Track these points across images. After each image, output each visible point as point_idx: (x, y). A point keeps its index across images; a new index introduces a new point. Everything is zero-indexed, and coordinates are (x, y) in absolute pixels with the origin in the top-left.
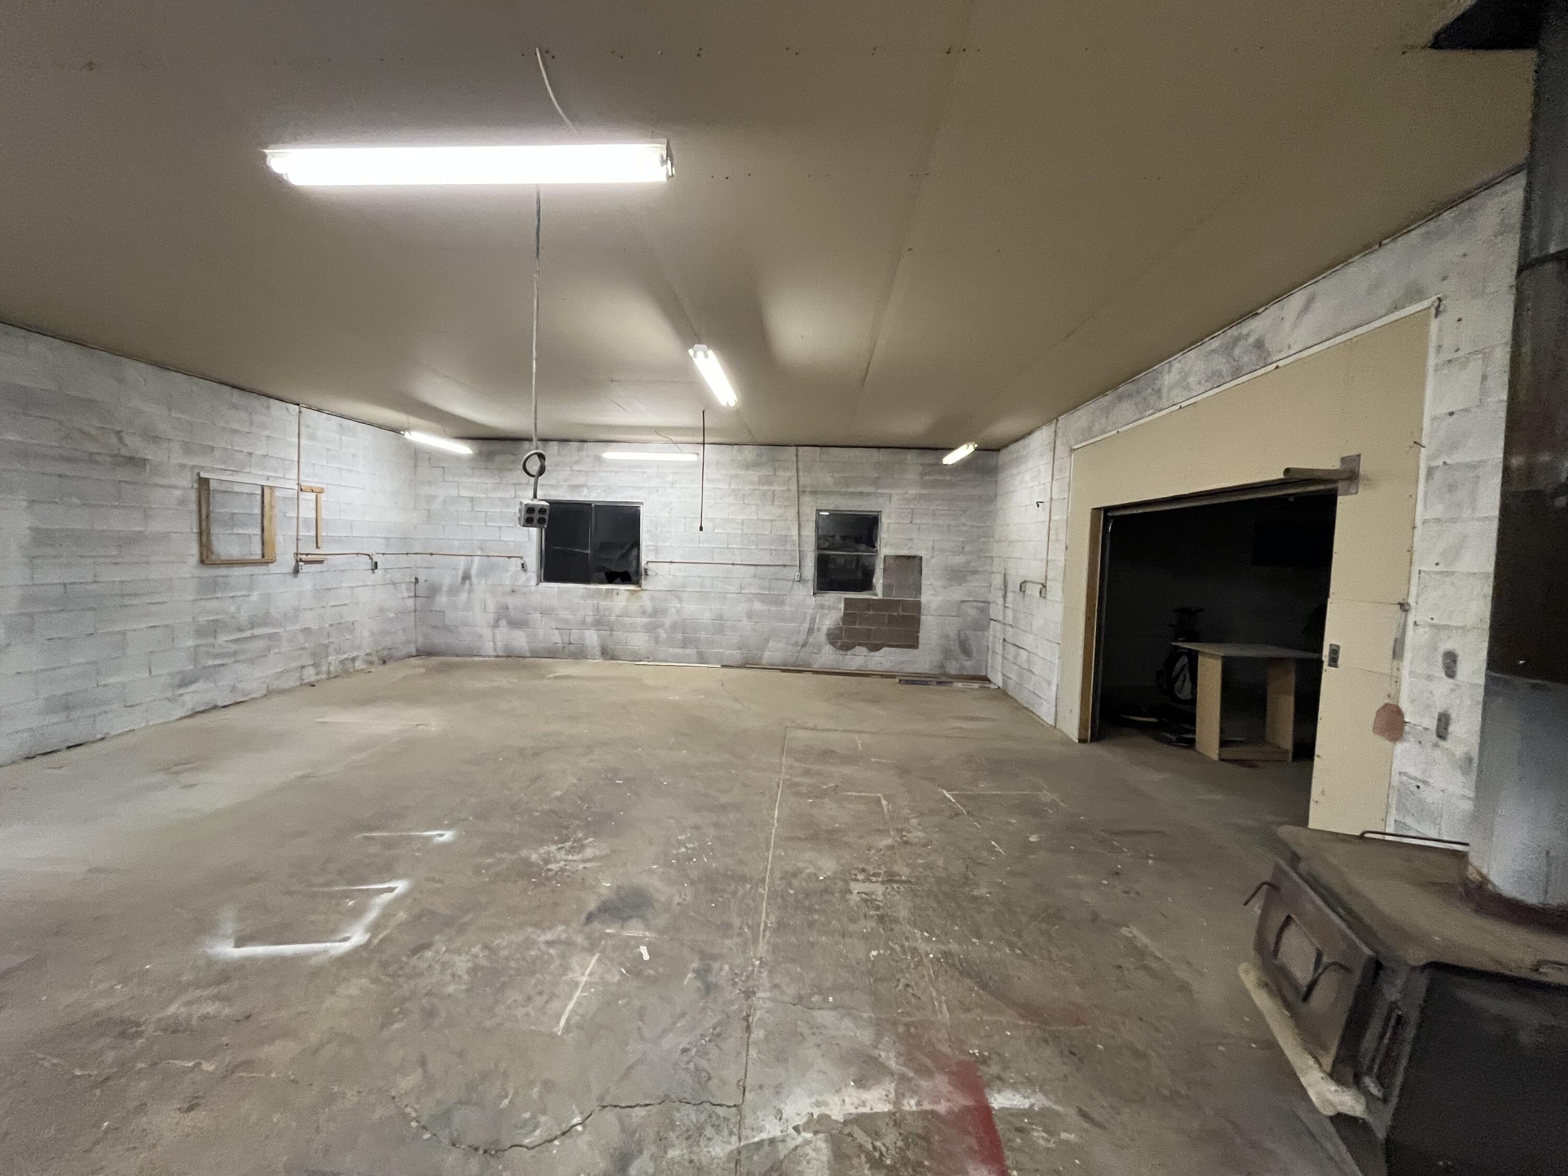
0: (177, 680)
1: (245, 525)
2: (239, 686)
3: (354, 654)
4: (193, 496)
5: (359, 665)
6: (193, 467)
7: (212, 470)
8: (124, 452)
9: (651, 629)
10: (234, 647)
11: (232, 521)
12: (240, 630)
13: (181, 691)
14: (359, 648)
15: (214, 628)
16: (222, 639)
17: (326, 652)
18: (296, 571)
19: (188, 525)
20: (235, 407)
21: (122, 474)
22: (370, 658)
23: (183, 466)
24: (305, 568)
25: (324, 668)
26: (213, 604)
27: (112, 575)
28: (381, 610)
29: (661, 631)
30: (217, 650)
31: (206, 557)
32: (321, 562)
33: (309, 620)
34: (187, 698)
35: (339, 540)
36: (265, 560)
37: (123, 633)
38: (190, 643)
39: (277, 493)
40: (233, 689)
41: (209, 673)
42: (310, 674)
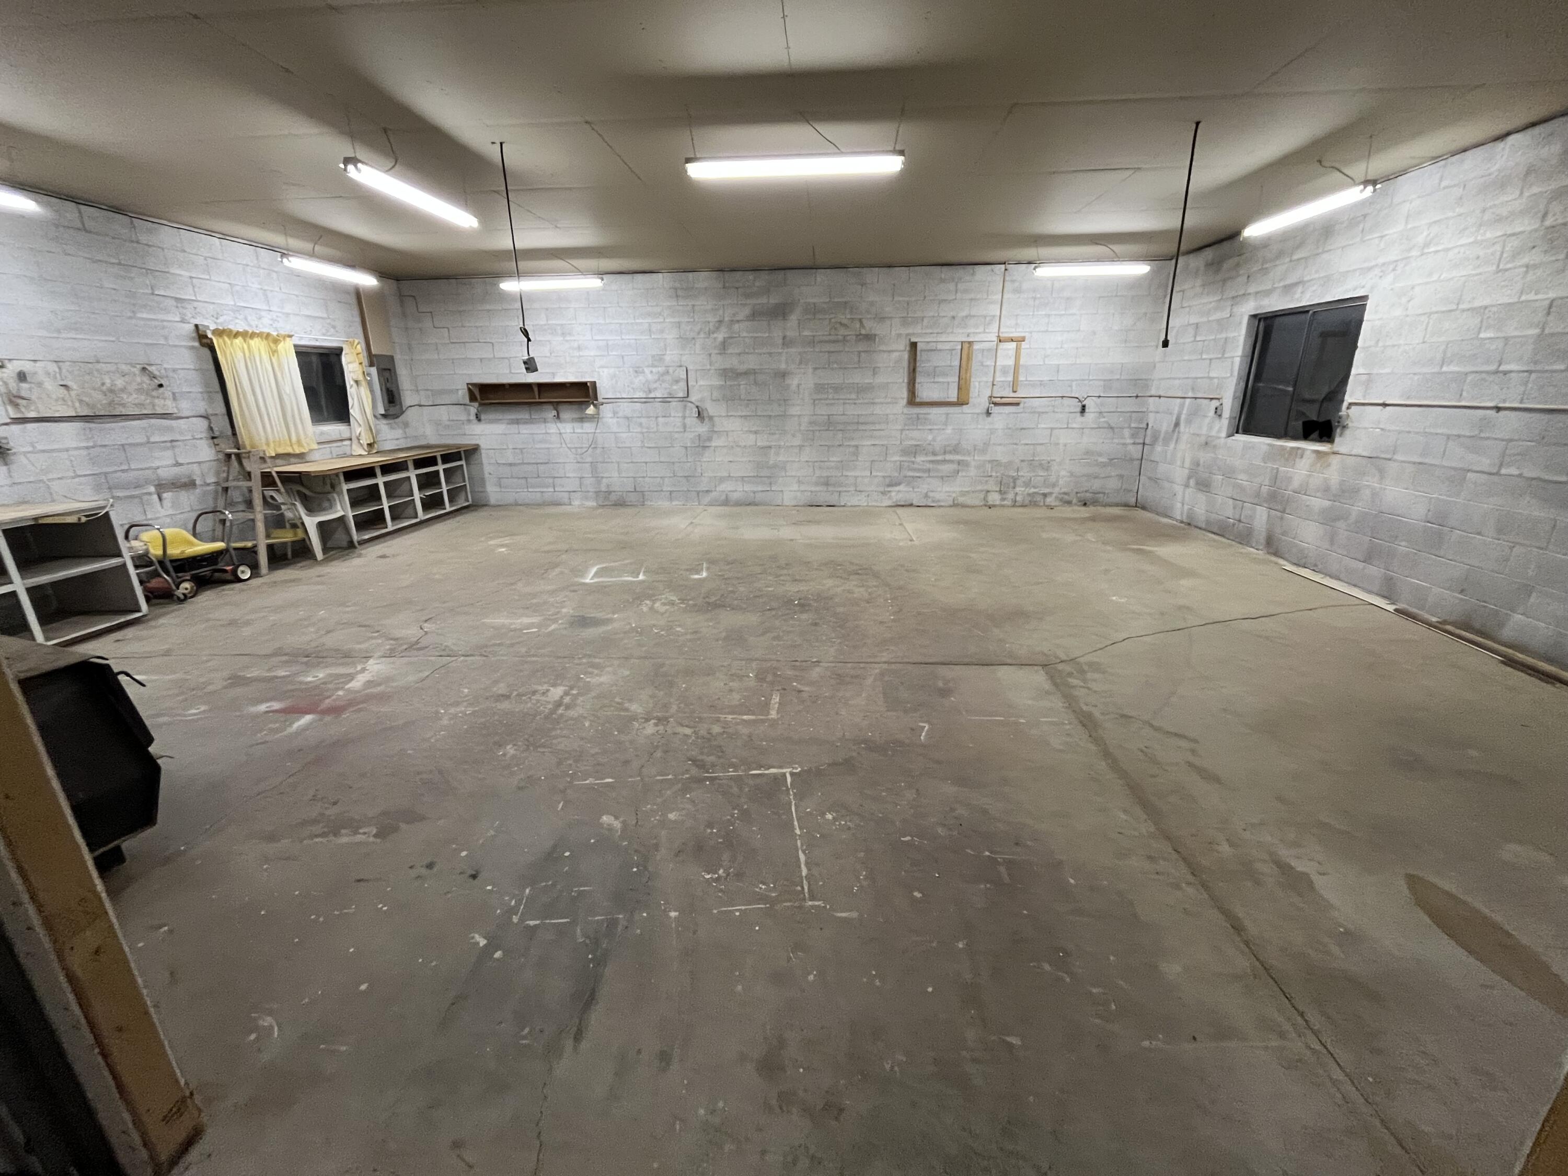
0: (887, 480)
1: (945, 375)
2: (931, 494)
4: (906, 356)
6: (907, 335)
7: (919, 335)
8: (863, 332)
10: (931, 466)
11: (934, 373)
12: (934, 454)
13: (889, 489)
15: (915, 450)
16: (920, 459)
18: (988, 413)
19: (901, 378)
23: (899, 335)
28: (1088, 452)
31: (912, 401)
32: (1018, 404)
33: (1000, 453)
34: (893, 494)
36: (961, 402)
37: (857, 447)
38: (897, 458)
39: (976, 347)
40: (926, 496)
41: (911, 481)
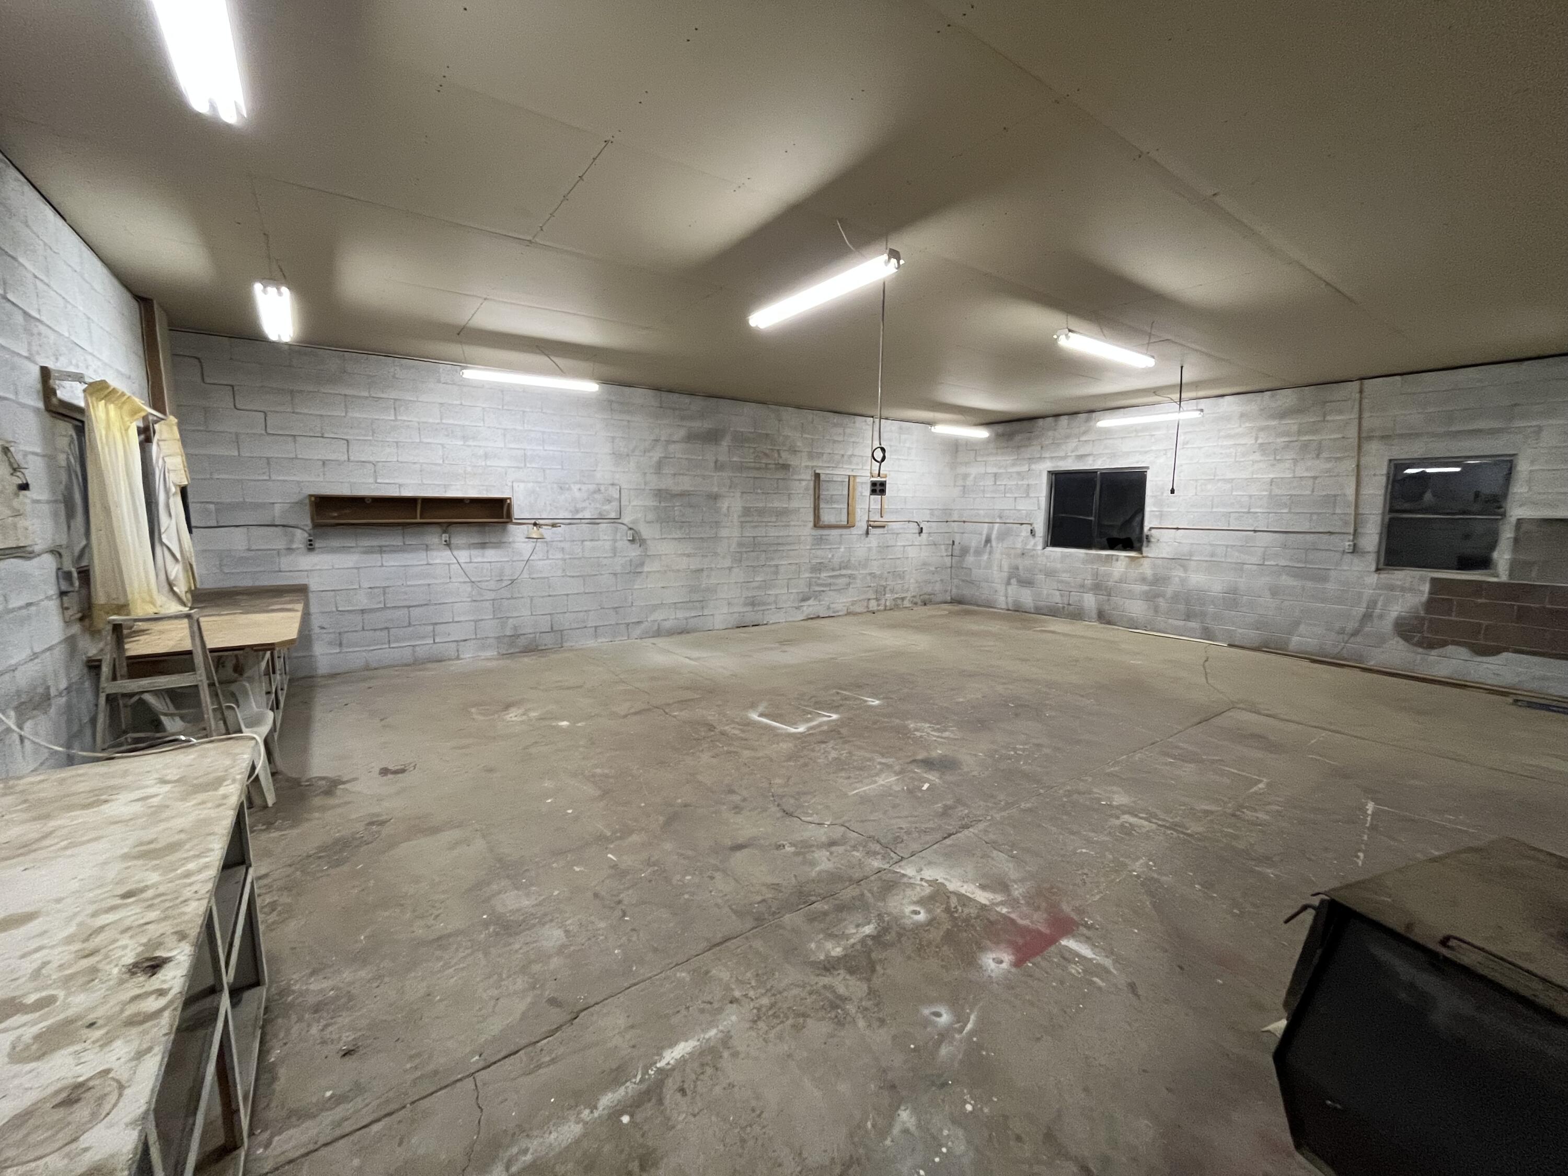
0: (801, 596)
1: (837, 502)
2: (832, 606)
3: (903, 595)
4: (812, 484)
5: (907, 603)
6: (813, 467)
7: (821, 467)
8: (781, 462)
9: (1150, 597)
10: (832, 580)
11: (831, 500)
12: (833, 570)
13: (802, 604)
14: (908, 590)
15: (818, 568)
16: (824, 575)
17: (885, 591)
18: (867, 533)
19: (808, 503)
20: (835, 425)
21: (780, 475)
22: (915, 600)
23: (807, 467)
24: (872, 530)
25: (883, 602)
26: (819, 553)
27: (773, 532)
28: (925, 564)
29: (1161, 601)
30: (820, 582)
31: (817, 524)
32: (884, 527)
33: (875, 567)
34: (805, 608)
35: (897, 511)
36: (849, 525)
37: (777, 566)
38: (807, 575)
39: (858, 480)
40: (829, 608)
41: (817, 595)
42: (873, 605)
